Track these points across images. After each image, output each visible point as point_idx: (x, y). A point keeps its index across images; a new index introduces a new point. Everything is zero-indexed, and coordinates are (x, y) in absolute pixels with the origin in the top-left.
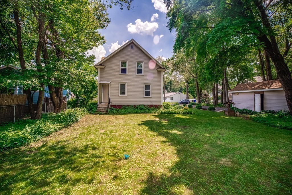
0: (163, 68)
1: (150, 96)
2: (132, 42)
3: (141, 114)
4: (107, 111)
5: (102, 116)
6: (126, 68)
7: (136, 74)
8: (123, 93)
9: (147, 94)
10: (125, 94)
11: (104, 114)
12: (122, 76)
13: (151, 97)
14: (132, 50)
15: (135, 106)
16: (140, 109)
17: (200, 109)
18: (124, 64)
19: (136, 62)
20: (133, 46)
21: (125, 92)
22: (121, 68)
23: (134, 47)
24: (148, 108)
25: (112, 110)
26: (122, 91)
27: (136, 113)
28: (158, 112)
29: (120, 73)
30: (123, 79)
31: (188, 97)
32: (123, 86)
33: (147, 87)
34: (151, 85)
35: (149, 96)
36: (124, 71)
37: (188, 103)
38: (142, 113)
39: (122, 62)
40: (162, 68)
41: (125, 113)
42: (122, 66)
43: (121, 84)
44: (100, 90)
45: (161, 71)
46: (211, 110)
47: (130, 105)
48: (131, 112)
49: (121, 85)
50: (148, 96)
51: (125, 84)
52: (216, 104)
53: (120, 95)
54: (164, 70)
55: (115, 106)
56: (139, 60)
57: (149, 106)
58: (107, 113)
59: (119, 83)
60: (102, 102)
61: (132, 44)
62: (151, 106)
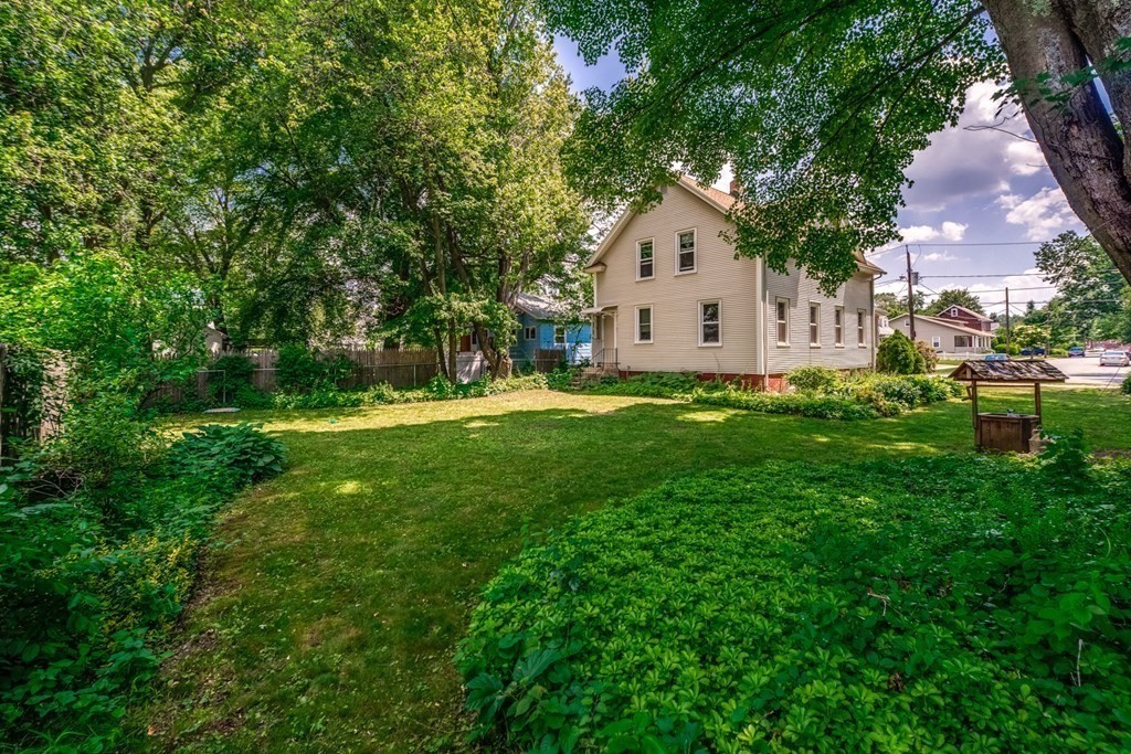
1: (721, 343)
6: (652, 260)
7: (677, 273)
8: (646, 334)
9: (711, 334)
10: (650, 338)
12: (642, 285)
14: (664, 197)
18: (646, 250)
19: (676, 233)
21: (650, 332)
29: (638, 278)
30: (646, 294)
33: (711, 311)
34: (722, 302)
35: (717, 341)
36: (646, 270)
39: (642, 245)
42: (643, 255)
43: (640, 310)
50: (712, 341)
51: (650, 310)
53: (637, 341)
56: (685, 226)
59: (636, 308)
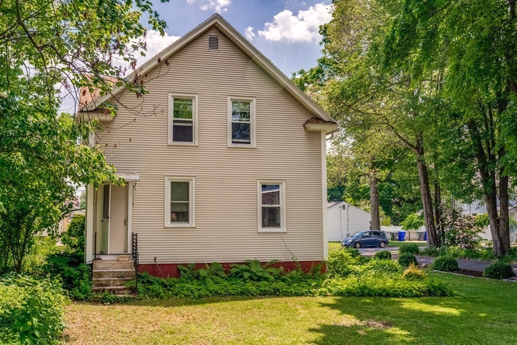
0: (326, 119)
1: (283, 229)
2: (215, 27)
3: (267, 301)
4: (134, 290)
5: (118, 308)
6: (191, 122)
7: (230, 144)
8: (180, 214)
9: (271, 217)
10: (187, 220)
11: (125, 301)
12: (177, 151)
13: (285, 230)
14: (213, 52)
15: (226, 267)
16: (251, 278)
17: (452, 271)
18: (182, 108)
19: (229, 98)
20: (217, 39)
21: (188, 212)
22: (174, 121)
23: (221, 43)
24: (281, 273)
25: (148, 282)
26: (178, 209)
27: (244, 295)
28: (324, 289)
29: (170, 141)
31: (376, 222)
32: (180, 189)
33: (270, 194)
34: (284, 184)
35: (278, 225)
36: (183, 133)
37: (382, 245)
38: (264, 294)
39: (175, 100)
40: (324, 122)
41: (200, 296)
42: (176, 113)
43: (172, 182)
44: (95, 204)
45: (318, 133)
46: (497, 277)
47: (210, 264)
48: (224, 293)
49: (173, 184)
50: (272, 226)
51: (188, 183)
52: (503, 252)
53: (168, 223)
54: (329, 128)
55: (155, 269)
57: (282, 268)
58: (134, 298)
59: (166, 178)
60: (102, 253)
61: (213, 33)
62: (289, 266)
